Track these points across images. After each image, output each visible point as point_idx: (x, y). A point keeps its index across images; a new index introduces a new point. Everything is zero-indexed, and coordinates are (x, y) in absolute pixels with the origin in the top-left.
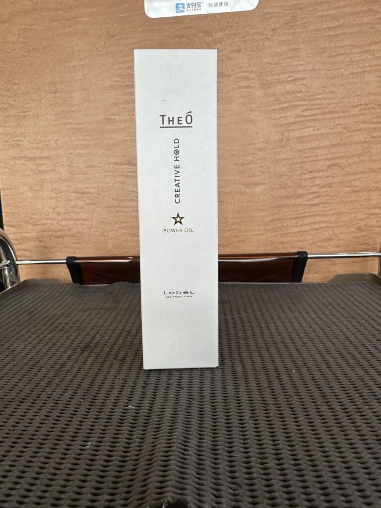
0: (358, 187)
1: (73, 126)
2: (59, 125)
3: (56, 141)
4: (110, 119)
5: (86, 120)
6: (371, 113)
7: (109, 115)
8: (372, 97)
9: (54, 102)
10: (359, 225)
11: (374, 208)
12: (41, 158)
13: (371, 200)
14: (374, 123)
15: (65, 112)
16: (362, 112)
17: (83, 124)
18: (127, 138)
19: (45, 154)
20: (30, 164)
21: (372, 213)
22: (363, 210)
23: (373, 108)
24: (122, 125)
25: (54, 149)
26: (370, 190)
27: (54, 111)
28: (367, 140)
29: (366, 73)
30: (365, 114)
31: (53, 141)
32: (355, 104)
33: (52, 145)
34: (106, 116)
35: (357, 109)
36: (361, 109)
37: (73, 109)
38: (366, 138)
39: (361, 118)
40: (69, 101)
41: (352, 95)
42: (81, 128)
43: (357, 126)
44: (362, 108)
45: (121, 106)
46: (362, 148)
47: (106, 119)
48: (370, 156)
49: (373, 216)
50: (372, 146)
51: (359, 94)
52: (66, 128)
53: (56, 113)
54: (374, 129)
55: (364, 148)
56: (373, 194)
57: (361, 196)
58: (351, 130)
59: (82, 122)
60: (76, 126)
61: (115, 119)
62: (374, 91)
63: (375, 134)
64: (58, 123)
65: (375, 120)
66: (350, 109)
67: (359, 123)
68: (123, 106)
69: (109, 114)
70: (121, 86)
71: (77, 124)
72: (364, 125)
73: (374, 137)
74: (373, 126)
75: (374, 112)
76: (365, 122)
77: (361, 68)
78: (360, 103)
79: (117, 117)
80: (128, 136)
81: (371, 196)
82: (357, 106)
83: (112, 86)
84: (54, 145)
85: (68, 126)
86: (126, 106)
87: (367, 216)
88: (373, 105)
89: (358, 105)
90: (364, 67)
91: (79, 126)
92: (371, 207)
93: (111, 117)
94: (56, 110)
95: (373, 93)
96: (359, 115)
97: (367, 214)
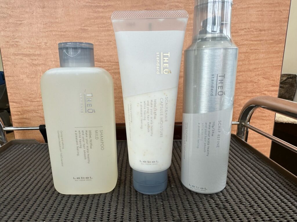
0: (240, 80)
1: (57, 33)
2: (47, 32)
3: (45, 43)
4: (84, 29)
5: (67, 29)
6: (251, 34)
7: (84, 27)
8: (252, 24)
9: (43, 15)
10: (240, 103)
11: (249, 93)
12: (34, 55)
13: (247, 88)
14: (252, 41)
15: (51, 22)
16: (246, 33)
17: (65, 32)
18: (96, 43)
19: (38, 52)
20: (27, 59)
21: (247, 96)
22: (243, 94)
23: (252, 31)
24: (93, 34)
25: (44, 49)
26: (247, 82)
27: (43, 21)
28: (248, 51)
29: (250, 8)
30: (248, 35)
31: (43, 43)
32: (242, 28)
33: (42, 46)
34: (82, 27)
35: (243, 31)
36: (245, 32)
37: (57, 20)
38: (247, 50)
39: (245, 37)
40: (54, 15)
41: (241, 22)
42: (63, 35)
43: (243, 42)
44: (246, 30)
45: (91, 20)
46: (244, 56)
47: (81, 29)
48: (249, 61)
49: (248, 98)
50: (250, 55)
51: (245, 21)
52: (52, 34)
53: (45, 23)
54: (252, 44)
55: (245, 56)
56: (249, 84)
57: (242, 85)
58: (239, 44)
59: (64, 30)
60: (60, 33)
61: (87, 29)
62: (253, 20)
63: (252, 48)
64: (46, 30)
65: (253, 39)
66: (239, 31)
67: (244, 40)
68: (93, 21)
69: (83, 25)
70: (91, 6)
71: (61, 32)
72: (246, 41)
73: (252, 50)
74: (252, 42)
75: (253, 33)
76: (247, 40)
77: (247, 5)
78: (245, 28)
79: (90, 29)
80: (97, 42)
81: (248, 85)
82: (243, 30)
83: (85, 5)
84: (44, 46)
85: (54, 33)
86: (96, 21)
87: (244, 98)
88: (252, 29)
89: (244, 28)
90: (249, 5)
91: (62, 33)
92: (247, 92)
93: (85, 28)
94: (44, 21)
95: (253, 22)
96: (244, 35)
97: (245, 97)
